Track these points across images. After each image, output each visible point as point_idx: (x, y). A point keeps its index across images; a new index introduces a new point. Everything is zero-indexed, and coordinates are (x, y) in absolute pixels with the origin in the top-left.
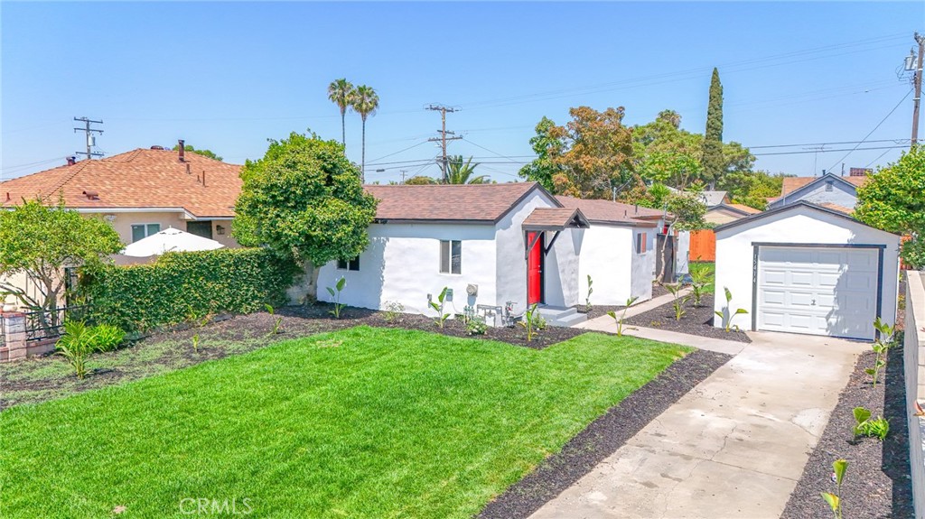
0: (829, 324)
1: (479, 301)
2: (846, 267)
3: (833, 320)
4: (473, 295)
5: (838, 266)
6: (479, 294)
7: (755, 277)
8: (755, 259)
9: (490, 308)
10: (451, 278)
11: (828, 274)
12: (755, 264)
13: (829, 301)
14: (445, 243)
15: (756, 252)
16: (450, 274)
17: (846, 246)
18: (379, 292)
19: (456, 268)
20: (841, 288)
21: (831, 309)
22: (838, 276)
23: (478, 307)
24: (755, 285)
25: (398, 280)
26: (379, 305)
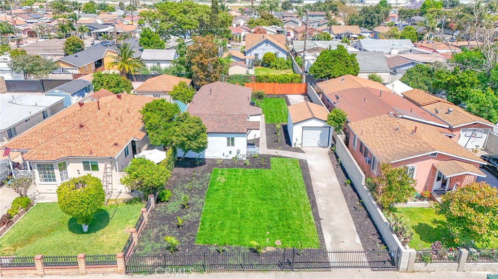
0: (318, 144)
6: (240, 152)
7: (302, 134)
10: (231, 148)
15: (303, 129)
17: (322, 127)
18: (204, 153)
19: (233, 145)
20: (321, 136)
21: (319, 140)
22: (320, 133)
23: (240, 155)
26: (204, 157)
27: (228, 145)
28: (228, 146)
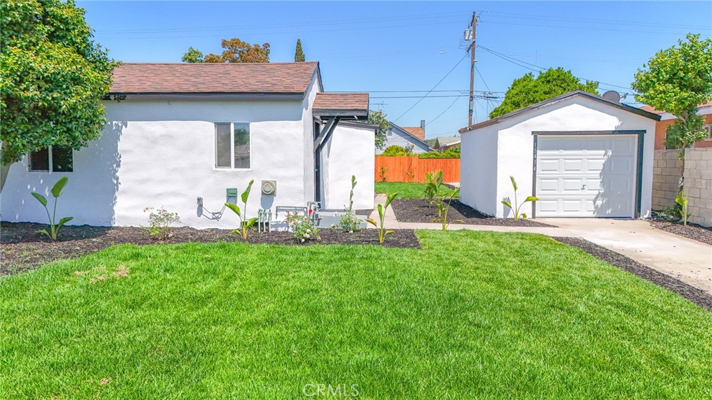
0: (596, 207)
1: (277, 202)
2: (610, 153)
3: (599, 203)
4: (268, 195)
5: (603, 152)
6: (277, 193)
7: (535, 165)
8: (535, 148)
9: (296, 209)
10: (236, 174)
11: (596, 159)
12: (535, 153)
13: (596, 185)
14: (222, 127)
15: (535, 141)
16: (233, 169)
17: (613, 132)
18: (111, 200)
19: (243, 161)
20: (607, 174)
21: (597, 192)
22: (603, 161)
23: (278, 209)
24: (534, 172)
25: (144, 181)
26: (111, 218)
27: (222, 160)
28: (219, 164)
